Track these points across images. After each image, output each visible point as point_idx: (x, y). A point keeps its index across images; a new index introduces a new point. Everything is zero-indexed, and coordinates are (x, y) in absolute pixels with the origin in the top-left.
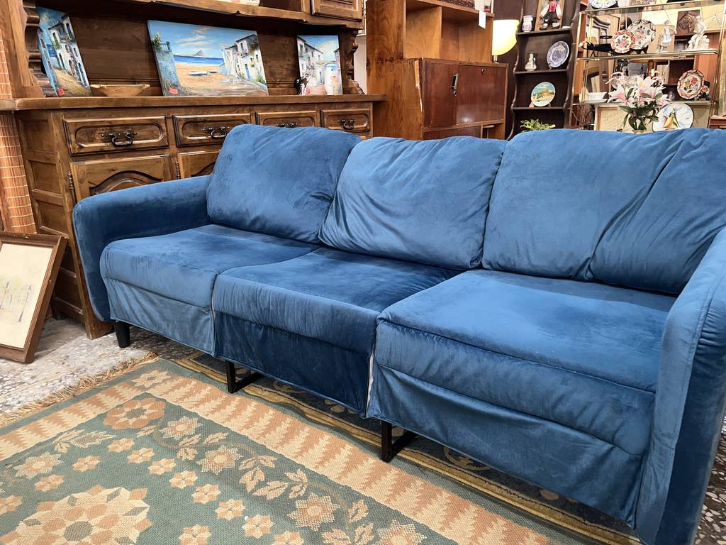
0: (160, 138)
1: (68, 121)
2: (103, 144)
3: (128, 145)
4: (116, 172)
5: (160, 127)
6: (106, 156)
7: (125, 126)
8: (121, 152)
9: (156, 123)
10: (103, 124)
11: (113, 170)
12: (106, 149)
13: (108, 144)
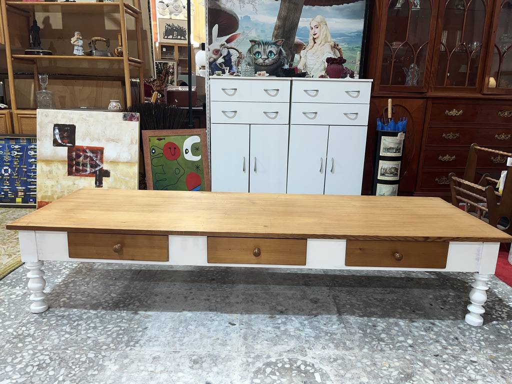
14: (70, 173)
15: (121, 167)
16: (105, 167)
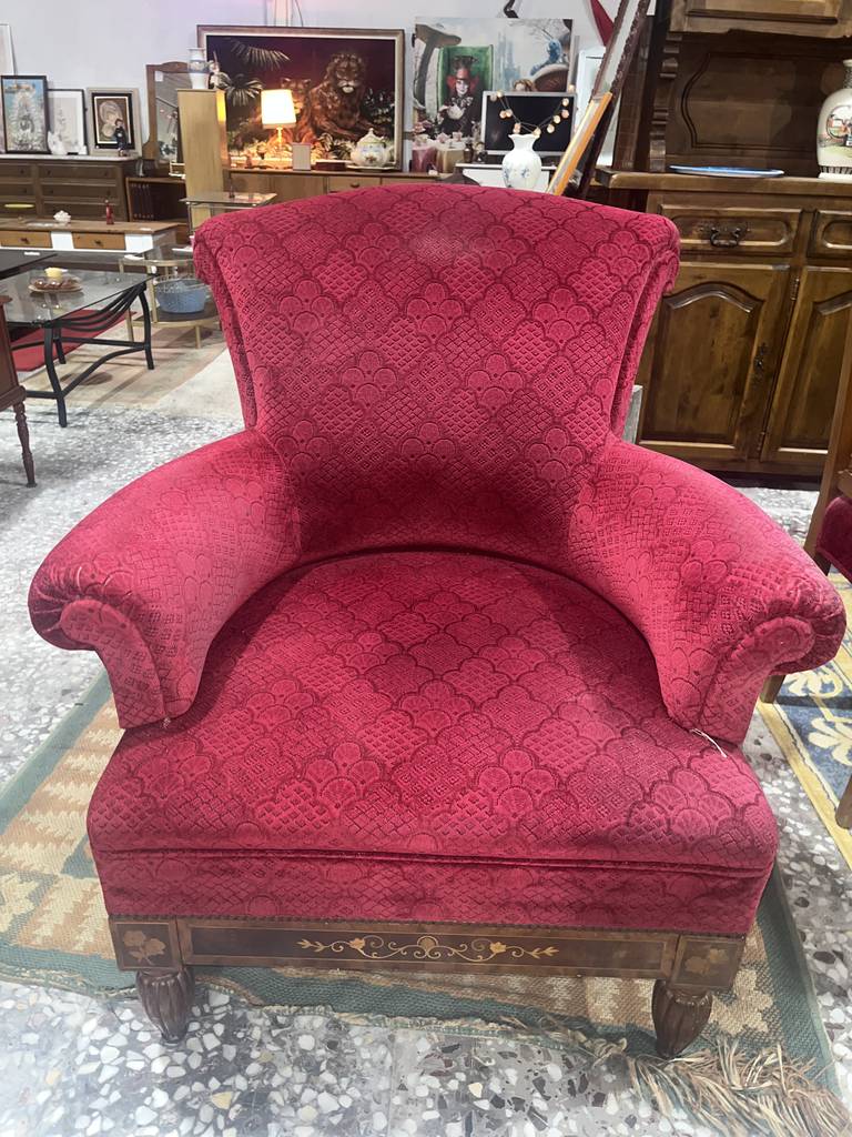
0: (782, 241)
1: (665, 207)
2: (699, 241)
3: (734, 246)
4: (704, 281)
5: (788, 225)
6: (699, 257)
7: (738, 219)
8: (720, 253)
9: (785, 220)
10: (707, 214)
11: (700, 278)
12: (700, 248)
13: (706, 242)
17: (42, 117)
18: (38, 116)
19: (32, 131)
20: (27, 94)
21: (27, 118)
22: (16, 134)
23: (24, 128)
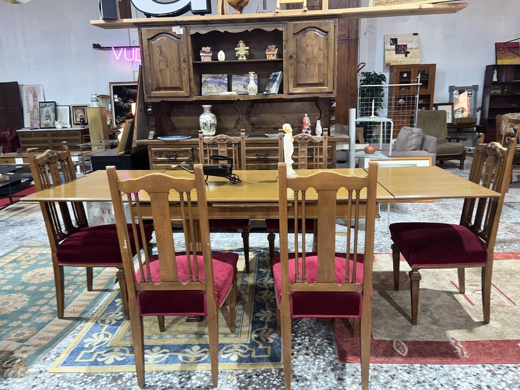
1: (153, 149)
3: (175, 159)
9: (188, 151)
12: (165, 160)
13: (167, 158)
14: (396, 53)
15: (413, 50)
16: (408, 50)
17: (54, 115)
18: (52, 115)
19: (50, 120)
20: (49, 108)
21: (48, 116)
22: (44, 122)
23: (47, 120)
